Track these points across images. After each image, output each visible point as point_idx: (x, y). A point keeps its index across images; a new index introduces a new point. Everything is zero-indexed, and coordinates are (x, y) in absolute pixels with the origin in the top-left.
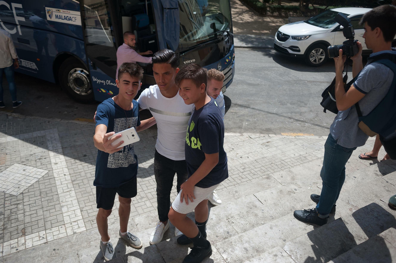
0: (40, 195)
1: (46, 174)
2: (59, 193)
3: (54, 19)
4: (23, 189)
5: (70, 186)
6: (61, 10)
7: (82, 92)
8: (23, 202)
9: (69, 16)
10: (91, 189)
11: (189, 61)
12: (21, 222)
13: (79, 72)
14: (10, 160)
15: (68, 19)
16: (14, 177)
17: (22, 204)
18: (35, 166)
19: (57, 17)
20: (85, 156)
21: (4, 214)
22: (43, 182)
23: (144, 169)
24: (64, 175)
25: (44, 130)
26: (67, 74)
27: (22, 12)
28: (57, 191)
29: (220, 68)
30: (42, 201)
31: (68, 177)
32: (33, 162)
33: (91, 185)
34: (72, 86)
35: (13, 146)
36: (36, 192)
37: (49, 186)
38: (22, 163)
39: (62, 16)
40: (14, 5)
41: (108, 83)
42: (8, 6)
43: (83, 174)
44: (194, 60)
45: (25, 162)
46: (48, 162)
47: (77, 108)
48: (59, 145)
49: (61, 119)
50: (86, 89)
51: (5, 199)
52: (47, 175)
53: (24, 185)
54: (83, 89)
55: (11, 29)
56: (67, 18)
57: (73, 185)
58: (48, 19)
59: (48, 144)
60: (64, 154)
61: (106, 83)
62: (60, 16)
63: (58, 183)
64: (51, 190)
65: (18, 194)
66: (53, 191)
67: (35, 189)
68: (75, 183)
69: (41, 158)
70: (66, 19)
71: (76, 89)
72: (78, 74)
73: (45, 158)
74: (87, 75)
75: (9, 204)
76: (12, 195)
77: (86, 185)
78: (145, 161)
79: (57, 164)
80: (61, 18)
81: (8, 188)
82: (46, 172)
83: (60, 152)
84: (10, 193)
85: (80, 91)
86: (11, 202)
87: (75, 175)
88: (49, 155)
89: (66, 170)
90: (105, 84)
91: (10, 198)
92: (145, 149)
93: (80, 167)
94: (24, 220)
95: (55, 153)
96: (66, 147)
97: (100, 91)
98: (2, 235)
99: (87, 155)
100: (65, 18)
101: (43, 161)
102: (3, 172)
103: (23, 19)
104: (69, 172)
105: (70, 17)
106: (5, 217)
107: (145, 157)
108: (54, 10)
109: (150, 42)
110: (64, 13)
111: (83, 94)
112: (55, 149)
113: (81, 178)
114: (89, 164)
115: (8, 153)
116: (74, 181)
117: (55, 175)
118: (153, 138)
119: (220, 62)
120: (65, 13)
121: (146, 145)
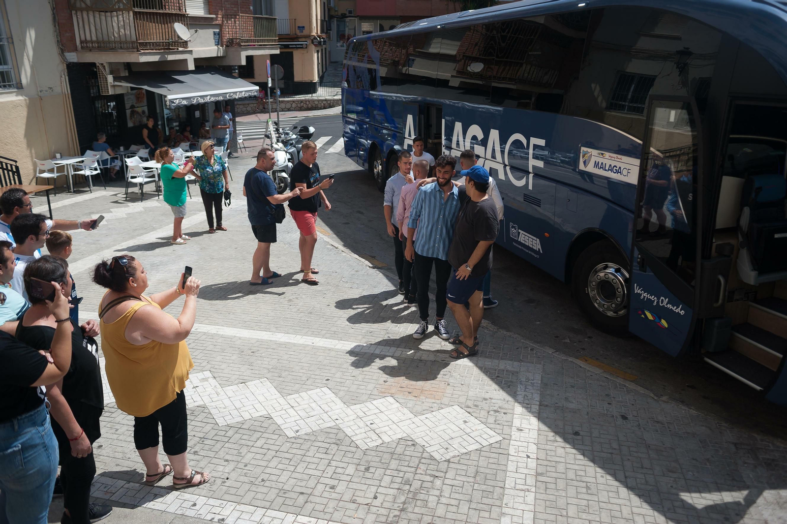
0: (475, 477)
1: (496, 442)
2: (507, 486)
3: (590, 168)
4: (452, 454)
5: (531, 481)
6: (607, 154)
7: (609, 309)
8: (445, 476)
9: (618, 165)
10: (566, 504)
12: (430, 510)
13: (611, 270)
14: (451, 396)
15: (616, 170)
16: (446, 427)
17: (442, 479)
18: (483, 420)
19: (596, 165)
20: (577, 434)
21: (411, 485)
22: (488, 454)
24: (527, 455)
25: (520, 361)
26: (591, 268)
27: (546, 153)
28: (505, 482)
30: (473, 489)
31: (532, 464)
32: (483, 413)
33: (568, 496)
34: (592, 293)
35: (462, 375)
36: (470, 467)
37: (494, 466)
38: (465, 409)
39: (606, 164)
40: (534, 141)
41: (662, 303)
42: (524, 141)
43: (561, 468)
45: (471, 408)
46: (507, 421)
47: (589, 337)
48: (537, 397)
49: (555, 351)
50: (616, 305)
51: (420, 460)
52: (497, 445)
53: (457, 448)
54: (611, 304)
55: (519, 179)
56: (615, 168)
57: (536, 481)
58: (582, 167)
59: (519, 389)
60: (540, 418)
61: (658, 302)
62: (602, 163)
63: (511, 467)
64: (496, 475)
65: (441, 459)
66: (498, 479)
67: (470, 463)
68: (540, 478)
69: (499, 410)
70: (612, 170)
71: (598, 301)
72: (610, 275)
73: (505, 413)
74: (626, 280)
75: (424, 470)
76: (432, 458)
77: (561, 492)
78: (700, 492)
79: (521, 430)
80: (603, 168)
81: (432, 443)
82: (499, 438)
83: (534, 410)
84: (431, 453)
85: (605, 306)
86: (427, 469)
87: (545, 463)
88: (513, 409)
89: (533, 448)
90: (655, 304)
91: (429, 461)
92: (708, 464)
93: (560, 451)
94: (435, 509)
95: (524, 410)
96: (547, 406)
97: (643, 316)
98: (397, 518)
99: (581, 433)
100: (611, 169)
101: (500, 416)
102: (434, 413)
103: (540, 164)
104: (537, 454)
105: (620, 168)
106: (411, 490)
107: (703, 481)
108: (594, 152)
109: (776, 236)
110: (609, 159)
111: (610, 314)
112: (527, 402)
113: (554, 475)
114: (579, 452)
115: (451, 384)
116: (541, 474)
117: (512, 451)
118: (732, 446)
120: (613, 159)
121: (712, 457)
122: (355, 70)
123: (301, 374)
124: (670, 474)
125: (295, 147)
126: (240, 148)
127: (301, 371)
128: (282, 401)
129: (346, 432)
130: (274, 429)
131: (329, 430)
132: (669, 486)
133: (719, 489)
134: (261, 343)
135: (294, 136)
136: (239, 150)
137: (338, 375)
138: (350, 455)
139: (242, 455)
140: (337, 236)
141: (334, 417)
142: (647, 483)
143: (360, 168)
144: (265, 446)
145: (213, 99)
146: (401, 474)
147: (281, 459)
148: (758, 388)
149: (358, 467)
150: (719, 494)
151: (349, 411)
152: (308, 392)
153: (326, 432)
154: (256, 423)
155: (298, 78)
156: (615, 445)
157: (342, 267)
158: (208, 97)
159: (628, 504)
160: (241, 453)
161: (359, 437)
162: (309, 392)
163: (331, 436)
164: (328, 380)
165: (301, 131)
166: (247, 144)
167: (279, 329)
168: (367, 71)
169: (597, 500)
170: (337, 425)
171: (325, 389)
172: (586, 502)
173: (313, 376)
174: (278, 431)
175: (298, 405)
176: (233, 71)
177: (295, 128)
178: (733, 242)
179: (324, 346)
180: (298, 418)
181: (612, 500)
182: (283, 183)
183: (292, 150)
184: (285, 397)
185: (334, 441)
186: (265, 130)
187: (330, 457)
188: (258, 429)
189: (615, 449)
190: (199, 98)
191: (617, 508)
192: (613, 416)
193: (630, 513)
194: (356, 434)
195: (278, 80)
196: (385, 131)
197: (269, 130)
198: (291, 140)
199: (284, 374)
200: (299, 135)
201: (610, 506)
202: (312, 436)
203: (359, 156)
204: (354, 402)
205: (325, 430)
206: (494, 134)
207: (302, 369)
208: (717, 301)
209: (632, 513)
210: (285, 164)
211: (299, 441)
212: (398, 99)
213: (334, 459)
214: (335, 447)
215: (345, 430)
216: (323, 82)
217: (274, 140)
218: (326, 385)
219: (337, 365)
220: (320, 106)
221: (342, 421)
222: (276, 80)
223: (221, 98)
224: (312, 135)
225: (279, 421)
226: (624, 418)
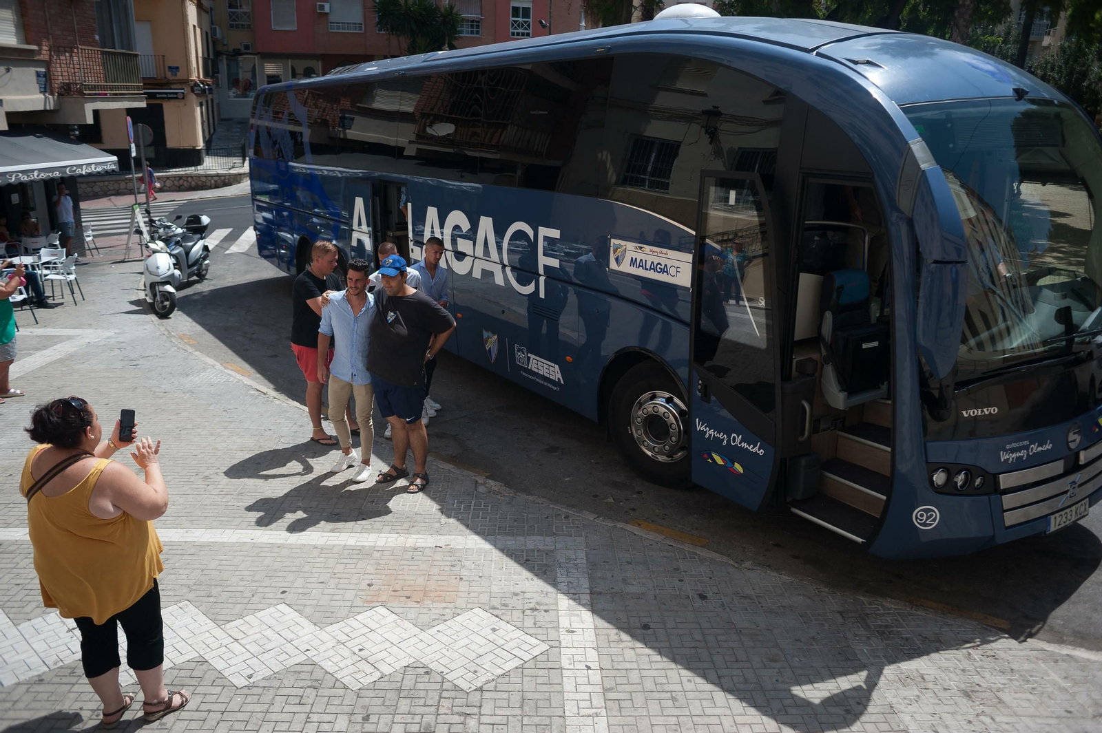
0: (521, 707)
1: (542, 654)
2: (567, 713)
4: (483, 679)
5: (598, 701)
6: (647, 248)
7: (661, 453)
8: (480, 712)
9: (663, 262)
10: (649, 726)
11: (980, 410)
13: (661, 401)
14: (468, 596)
15: (660, 268)
16: (468, 642)
17: (476, 717)
18: (519, 624)
19: (633, 262)
20: (646, 627)
22: (533, 672)
23: (807, 704)
24: (586, 666)
25: (553, 535)
26: (632, 401)
28: (563, 708)
29: (1074, 441)
30: (522, 725)
31: (596, 677)
32: (517, 615)
33: (651, 714)
34: (637, 433)
35: (477, 563)
36: (512, 694)
37: (545, 688)
38: (491, 611)
39: (646, 261)
40: (542, 231)
41: (734, 442)
42: (531, 234)
43: (634, 677)
44: (994, 410)
45: (498, 609)
46: (551, 622)
47: (639, 493)
48: (585, 583)
49: (596, 516)
50: (671, 446)
51: (441, 693)
52: (544, 658)
53: (490, 669)
54: (664, 446)
56: (659, 266)
57: (605, 700)
58: (613, 265)
59: (559, 575)
60: (594, 610)
61: (729, 441)
62: (641, 260)
63: (568, 685)
64: (549, 700)
65: (470, 688)
66: (554, 705)
67: (511, 687)
68: (610, 695)
69: (538, 607)
70: (655, 269)
71: (645, 443)
72: (660, 408)
73: (546, 611)
74: (682, 413)
75: (448, 708)
76: (457, 688)
77: (640, 710)
78: (811, 683)
79: (573, 632)
80: (642, 266)
81: (453, 666)
82: (544, 647)
83: (584, 602)
84: (455, 682)
85: (656, 449)
86: (453, 706)
87: (613, 673)
88: (556, 604)
89: (592, 655)
90: (725, 443)
91: (452, 694)
92: (814, 644)
93: (629, 654)
95: (571, 602)
96: (600, 593)
97: (709, 460)
99: (652, 625)
100: (654, 267)
101: (541, 616)
102: (448, 623)
104: (599, 662)
105: (666, 265)
107: (813, 667)
108: (630, 245)
109: (865, 346)
110: (650, 254)
111: (661, 458)
112: (572, 591)
113: (628, 688)
114: (655, 651)
115: (465, 578)
116: (610, 690)
117: (565, 663)
118: (838, 616)
119: (1076, 423)
120: (656, 254)
121: (818, 633)
122: (269, 133)
123: (242, 589)
124: (773, 664)
125: (181, 246)
126: (90, 249)
127: (242, 583)
128: (218, 632)
129: (325, 668)
130: (213, 679)
131: (299, 668)
132: (774, 680)
133: (833, 676)
134: (170, 547)
135: (180, 231)
136: (88, 252)
137: (299, 582)
138: (337, 701)
139: (168, 726)
140: (263, 375)
141: (303, 648)
142: (746, 681)
143: (283, 274)
144: (204, 707)
145: (43, 176)
146: (417, 719)
147: (231, 723)
148: (860, 540)
149: (352, 718)
150: (834, 680)
151: (323, 635)
152: (257, 614)
153: (295, 671)
154: (182, 673)
155: (171, 143)
156: (698, 636)
157: (278, 421)
158: (36, 173)
159: (729, 712)
160: (165, 724)
161: (345, 672)
162: (259, 614)
163: (304, 676)
164: (284, 592)
165: (189, 222)
166: (100, 242)
167: (195, 522)
168: (288, 135)
169: (688, 714)
170: (309, 659)
171: (282, 607)
172: (675, 718)
173: (260, 589)
174: (220, 680)
175: (245, 636)
176: (71, 133)
177: (179, 218)
178: (815, 356)
179: (270, 541)
180: (248, 655)
181: (708, 711)
182: (167, 300)
183: (178, 250)
184: (222, 627)
185: (309, 683)
186: (129, 221)
187: (307, 708)
188: (188, 681)
189: (699, 641)
190: (20, 175)
191: (715, 720)
192: (688, 597)
193: (733, 724)
194: (341, 669)
195: (145, 146)
196: (315, 220)
197: (136, 220)
198: (175, 235)
199: (214, 593)
200: (186, 228)
201: (706, 720)
202: (275, 681)
203: (280, 257)
204: (329, 620)
205: (292, 669)
206: (486, 224)
207: (241, 580)
208: (803, 434)
209: (736, 724)
210: (169, 273)
211: (254, 691)
212: (331, 174)
213: (314, 710)
214: (313, 692)
215: (322, 664)
216: (210, 149)
217: (146, 236)
218: (282, 601)
219: (294, 569)
220: (209, 184)
221: (316, 652)
222: (142, 147)
223: (57, 174)
224: (205, 227)
225: (219, 665)
226: (703, 597)
